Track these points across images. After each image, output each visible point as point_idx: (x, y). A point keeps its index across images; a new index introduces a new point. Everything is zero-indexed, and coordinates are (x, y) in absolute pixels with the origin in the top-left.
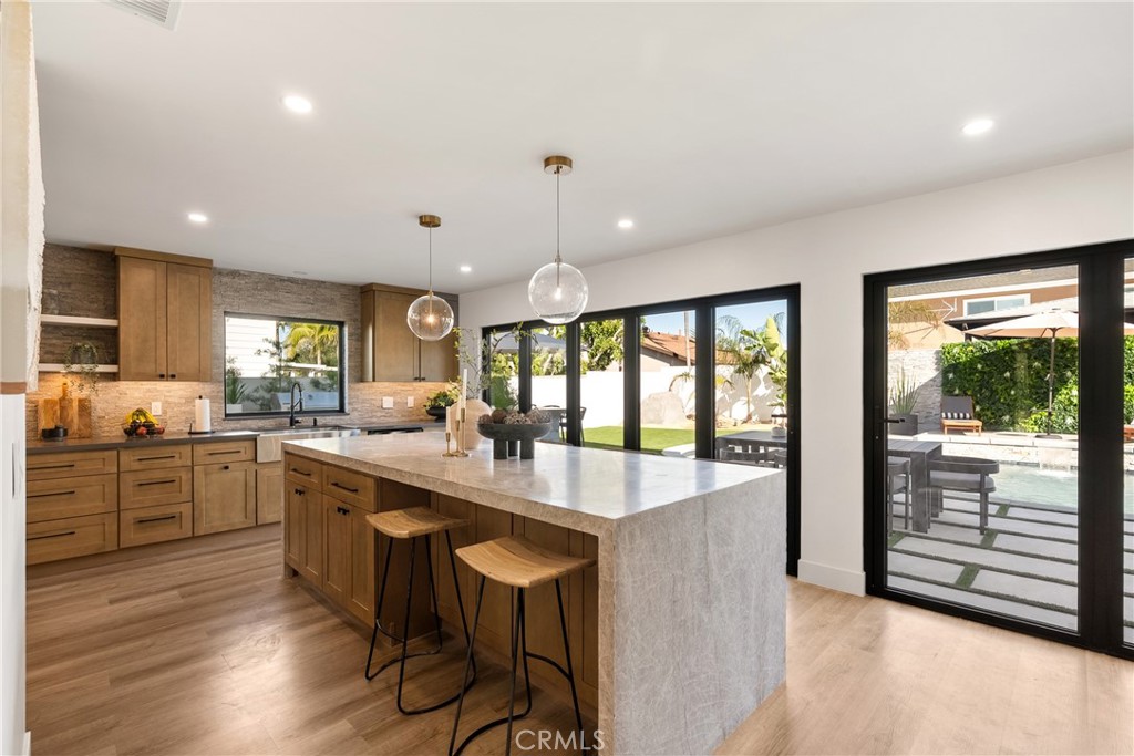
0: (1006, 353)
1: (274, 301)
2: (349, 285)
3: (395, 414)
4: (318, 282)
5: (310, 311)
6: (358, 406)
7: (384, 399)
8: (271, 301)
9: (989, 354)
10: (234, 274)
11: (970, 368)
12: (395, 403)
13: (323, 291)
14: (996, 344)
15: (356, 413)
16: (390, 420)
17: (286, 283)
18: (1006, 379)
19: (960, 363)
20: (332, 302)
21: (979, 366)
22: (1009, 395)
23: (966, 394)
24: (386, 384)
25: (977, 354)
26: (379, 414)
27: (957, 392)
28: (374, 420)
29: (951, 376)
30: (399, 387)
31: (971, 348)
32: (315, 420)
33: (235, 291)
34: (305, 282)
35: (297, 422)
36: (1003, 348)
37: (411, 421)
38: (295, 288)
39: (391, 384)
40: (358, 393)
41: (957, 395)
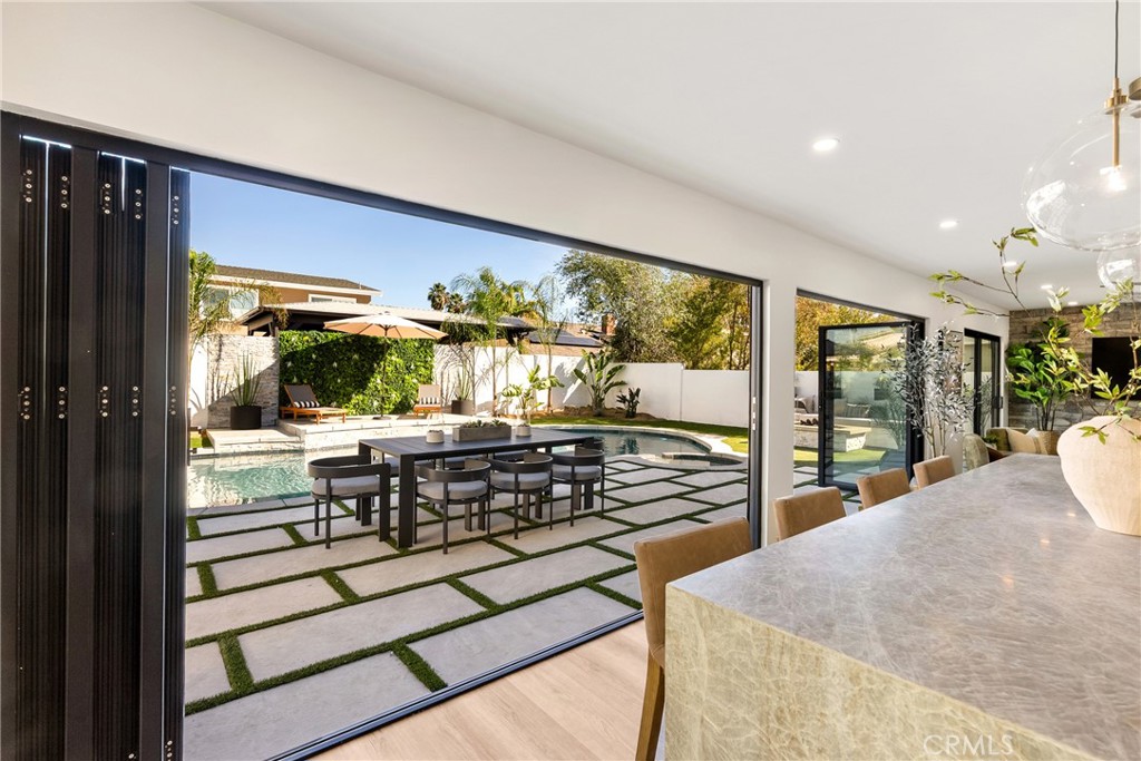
0: (335, 345)
9: (321, 345)
11: (306, 358)
14: (326, 337)
18: (333, 368)
19: (297, 352)
21: (314, 356)
22: (336, 382)
23: (303, 383)
25: (312, 344)
27: (295, 380)
29: (289, 364)
31: (307, 338)
36: (332, 341)
41: (294, 384)
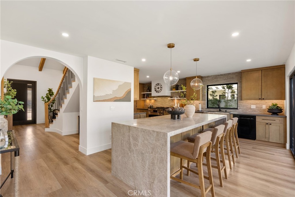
1: (217, 81)
2: (238, 72)
3: (257, 111)
4: (228, 74)
5: (226, 82)
6: (242, 108)
7: (251, 105)
8: (216, 81)
10: (208, 77)
12: (256, 107)
13: (230, 76)
15: (241, 110)
16: (255, 112)
17: (220, 76)
20: (233, 78)
24: (253, 101)
26: (250, 110)
28: (248, 112)
30: (259, 102)
32: (226, 110)
33: (209, 80)
34: (225, 75)
35: (221, 110)
37: (264, 114)
38: (222, 77)
39: (255, 101)
40: (242, 103)
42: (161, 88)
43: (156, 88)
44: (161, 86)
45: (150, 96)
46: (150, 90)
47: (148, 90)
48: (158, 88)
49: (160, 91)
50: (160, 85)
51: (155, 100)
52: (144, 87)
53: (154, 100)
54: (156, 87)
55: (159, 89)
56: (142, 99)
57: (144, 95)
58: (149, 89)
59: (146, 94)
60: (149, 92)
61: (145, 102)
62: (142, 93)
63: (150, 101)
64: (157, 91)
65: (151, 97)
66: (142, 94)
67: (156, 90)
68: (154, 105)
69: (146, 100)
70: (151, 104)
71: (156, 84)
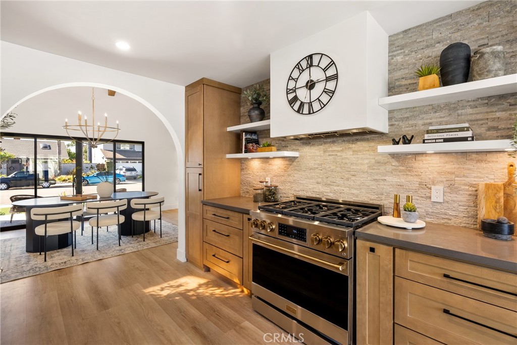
42: (328, 79)
43: (294, 90)
44: (332, 63)
45: (263, 141)
46: (262, 108)
47: (255, 113)
48: (311, 85)
49: (325, 98)
50: (325, 62)
51: (292, 160)
52: (238, 104)
53: (284, 158)
54: (296, 80)
55: (319, 88)
56: (229, 156)
57: (238, 135)
58: (258, 108)
59: (247, 132)
60: (261, 120)
61: (242, 169)
62: (229, 129)
63: (266, 166)
64: (302, 104)
65: (269, 145)
66: (231, 132)
67: (295, 99)
68: (284, 182)
69: (246, 159)
70: (268, 179)
71: (298, 66)
